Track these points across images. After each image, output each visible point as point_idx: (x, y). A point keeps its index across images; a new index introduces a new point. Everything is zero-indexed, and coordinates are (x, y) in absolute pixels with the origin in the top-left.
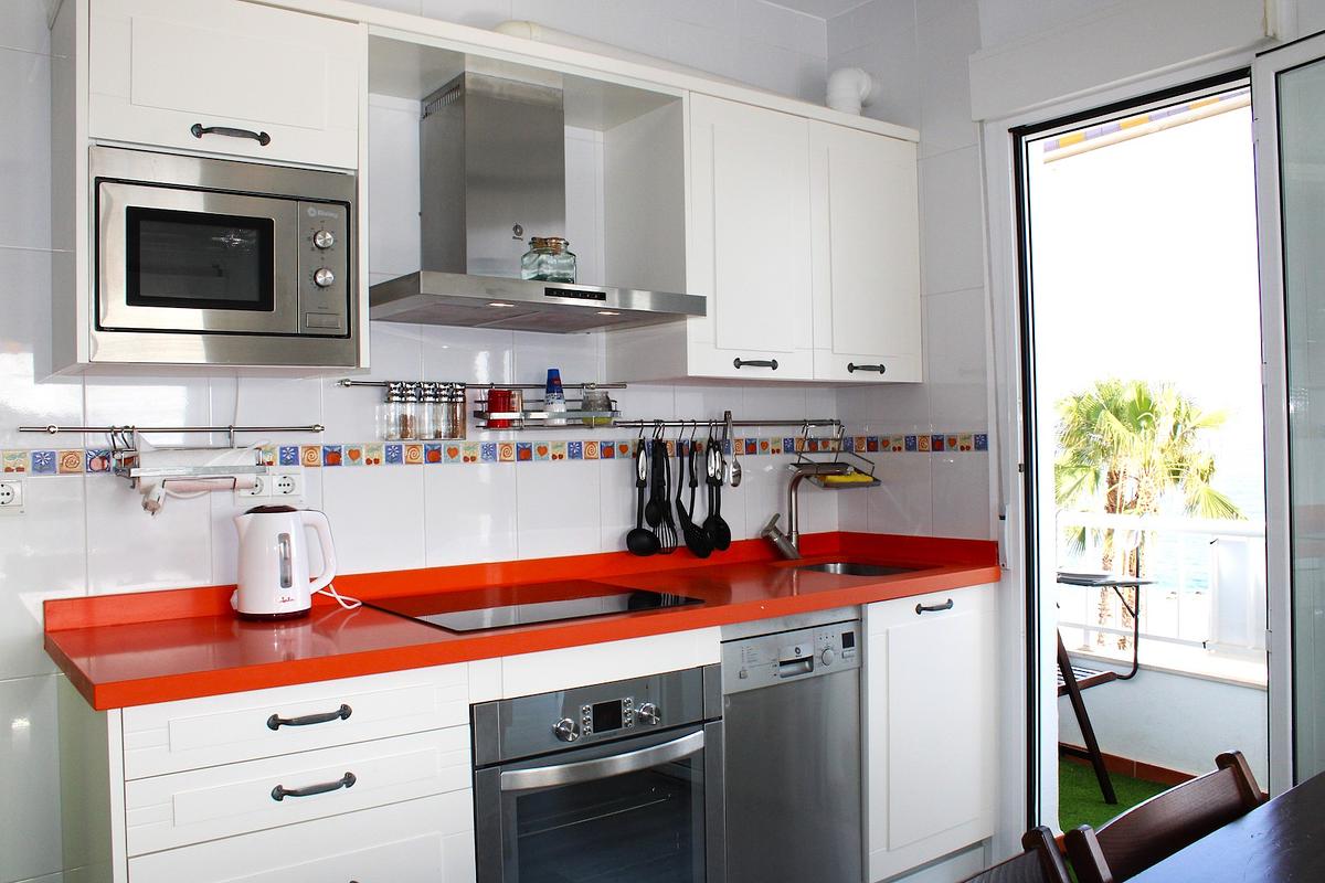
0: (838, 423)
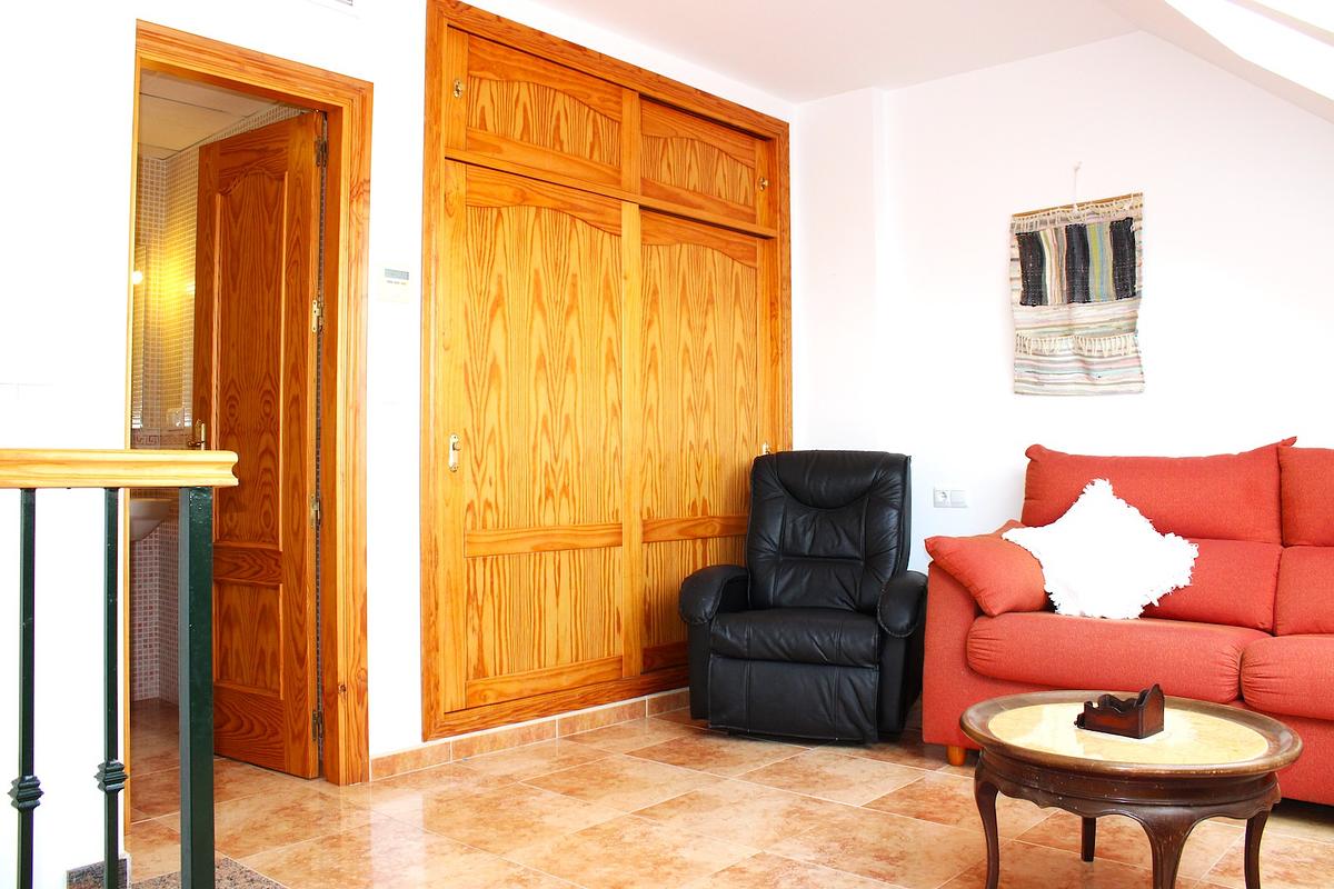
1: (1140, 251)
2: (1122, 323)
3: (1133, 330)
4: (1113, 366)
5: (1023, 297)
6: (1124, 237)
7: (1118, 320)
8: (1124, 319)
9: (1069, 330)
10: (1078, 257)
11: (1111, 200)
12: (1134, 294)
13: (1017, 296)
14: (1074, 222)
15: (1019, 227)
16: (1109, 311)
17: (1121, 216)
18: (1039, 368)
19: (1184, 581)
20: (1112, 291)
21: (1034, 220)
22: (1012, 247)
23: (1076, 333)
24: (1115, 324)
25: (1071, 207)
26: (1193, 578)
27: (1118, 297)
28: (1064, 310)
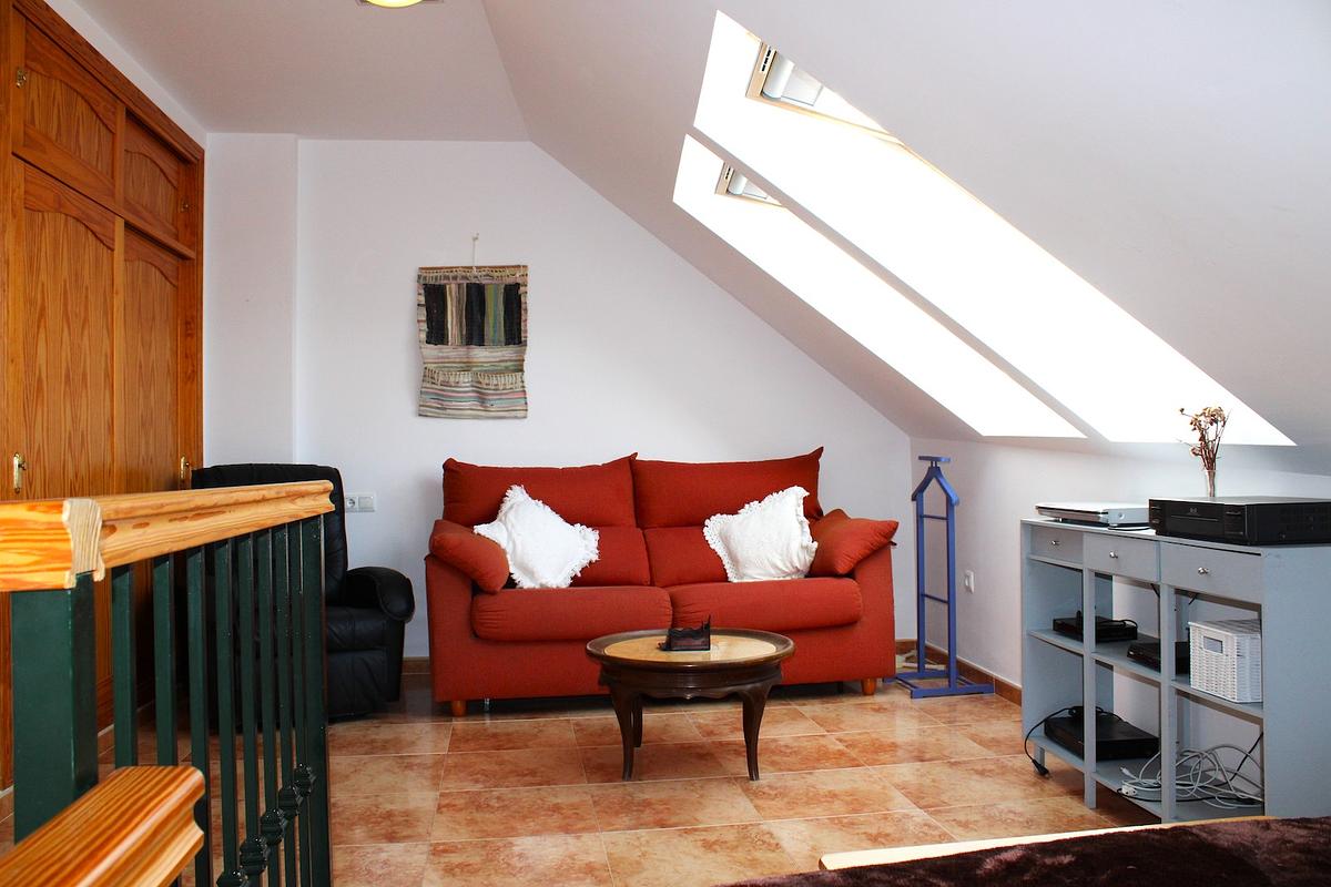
1: (526, 310)
2: (509, 364)
3: (522, 370)
4: (504, 397)
5: (427, 337)
6: (514, 299)
7: (506, 361)
8: (511, 361)
9: (467, 367)
10: (476, 309)
11: (504, 267)
12: (520, 342)
13: (423, 336)
14: (474, 281)
15: (425, 278)
16: (499, 354)
17: (510, 281)
18: (443, 396)
19: (595, 557)
20: (503, 339)
21: (439, 274)
22: (420, 294)
23: (474, 369)
24: (503, 364)
25: (471, 268)
26: (601, 555)
27: (507, 343)
28: (462, 351)
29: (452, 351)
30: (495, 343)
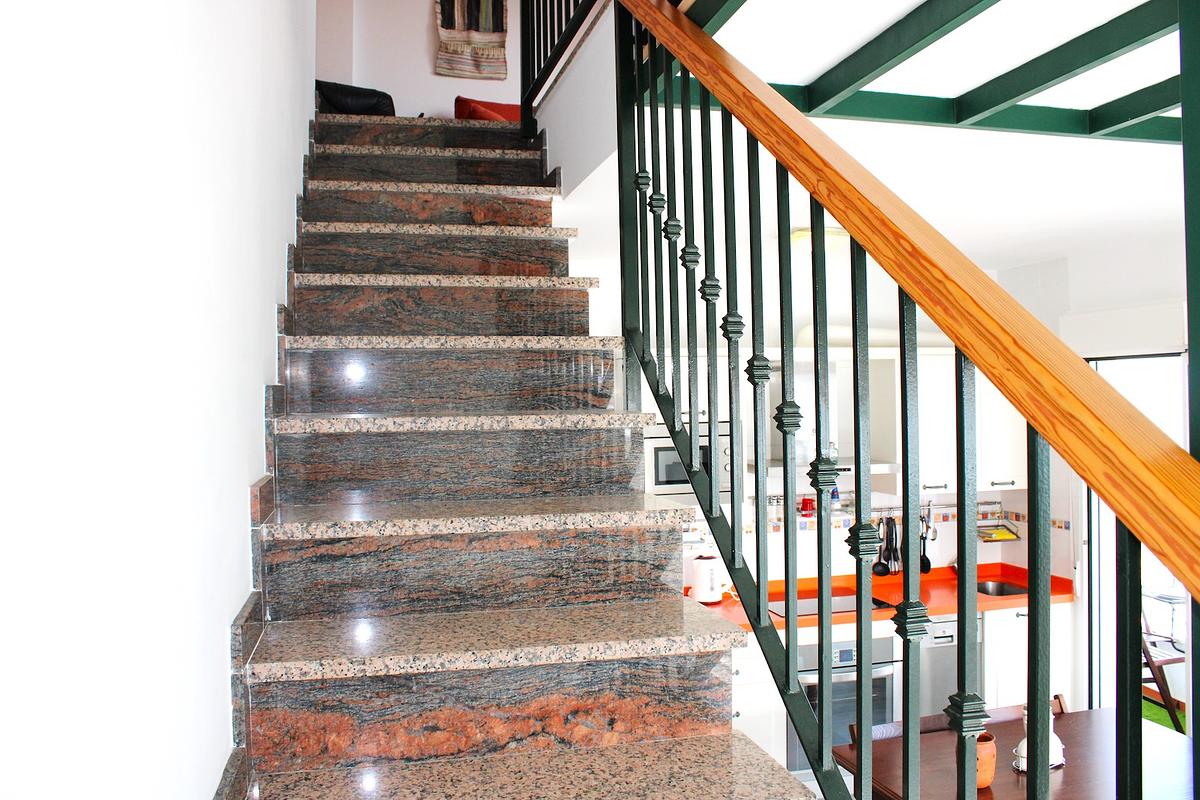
0: (999, 503)
4: (492, 64)
5: (441, 23)
7: (494, 42)
9: (468, 43)
10: (474, 7)
12: (503, 31)
13: (438, 22)
16: (489, 37)
18: (453, 61)
20: (491, 27)
23: (473, 45)
27: (494, 31)
28: (465, 34)
29: (455, 36)
30: (486, 31)
